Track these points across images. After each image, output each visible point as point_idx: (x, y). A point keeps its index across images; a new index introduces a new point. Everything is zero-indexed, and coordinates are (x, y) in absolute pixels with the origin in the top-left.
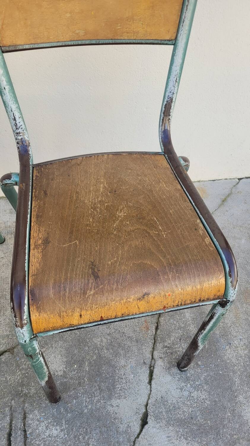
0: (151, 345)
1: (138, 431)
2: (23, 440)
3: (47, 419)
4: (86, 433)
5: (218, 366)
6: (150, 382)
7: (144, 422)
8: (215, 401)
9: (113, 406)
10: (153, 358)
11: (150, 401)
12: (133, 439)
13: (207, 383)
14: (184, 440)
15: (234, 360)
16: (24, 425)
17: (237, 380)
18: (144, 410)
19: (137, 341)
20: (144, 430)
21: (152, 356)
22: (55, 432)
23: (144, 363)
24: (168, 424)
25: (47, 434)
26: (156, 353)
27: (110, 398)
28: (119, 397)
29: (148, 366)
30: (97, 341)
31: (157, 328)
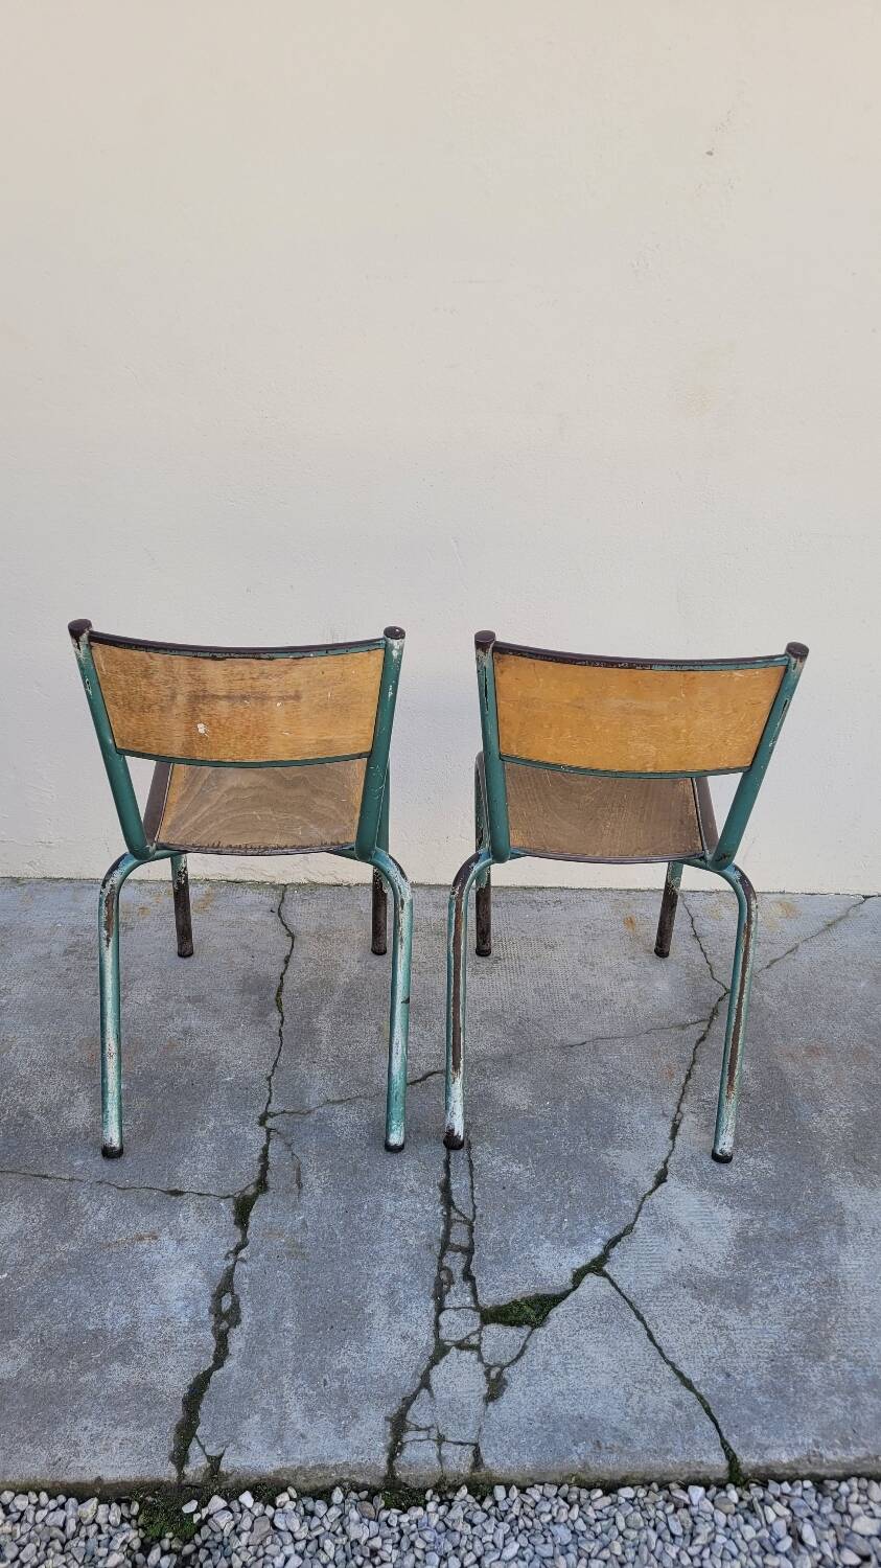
0: (677, 1095)
1: (651, 1187)
2: (468, 1170)
3: (503, 1154)
4: (566, 1177)
5: (794, 1134)
6: (673, 1138)
7: (661, 1179)
8: (786, 1174)
9: (609, 1156)
10: (678, 1111)
11: (671, 1158)
12: (641, 1194)
13: (773, 1151)
14: (728, 1209)
15: (824, 1131)
16: (469, 1155)
17: (828, 1156)
18: (661, 1167)
19: (652, 1088)
20: (660, 1188)
21: (679, 1107)
22: (517, 1170)
23: (664, 1115)
24: (702, 1186)
25: (505, 1169)
26: (684, 1107)
27: (605, 1146)
28: (621, 1147)
29: (670, 1119)
30: (585, 1080)
31: (688, 1077)
